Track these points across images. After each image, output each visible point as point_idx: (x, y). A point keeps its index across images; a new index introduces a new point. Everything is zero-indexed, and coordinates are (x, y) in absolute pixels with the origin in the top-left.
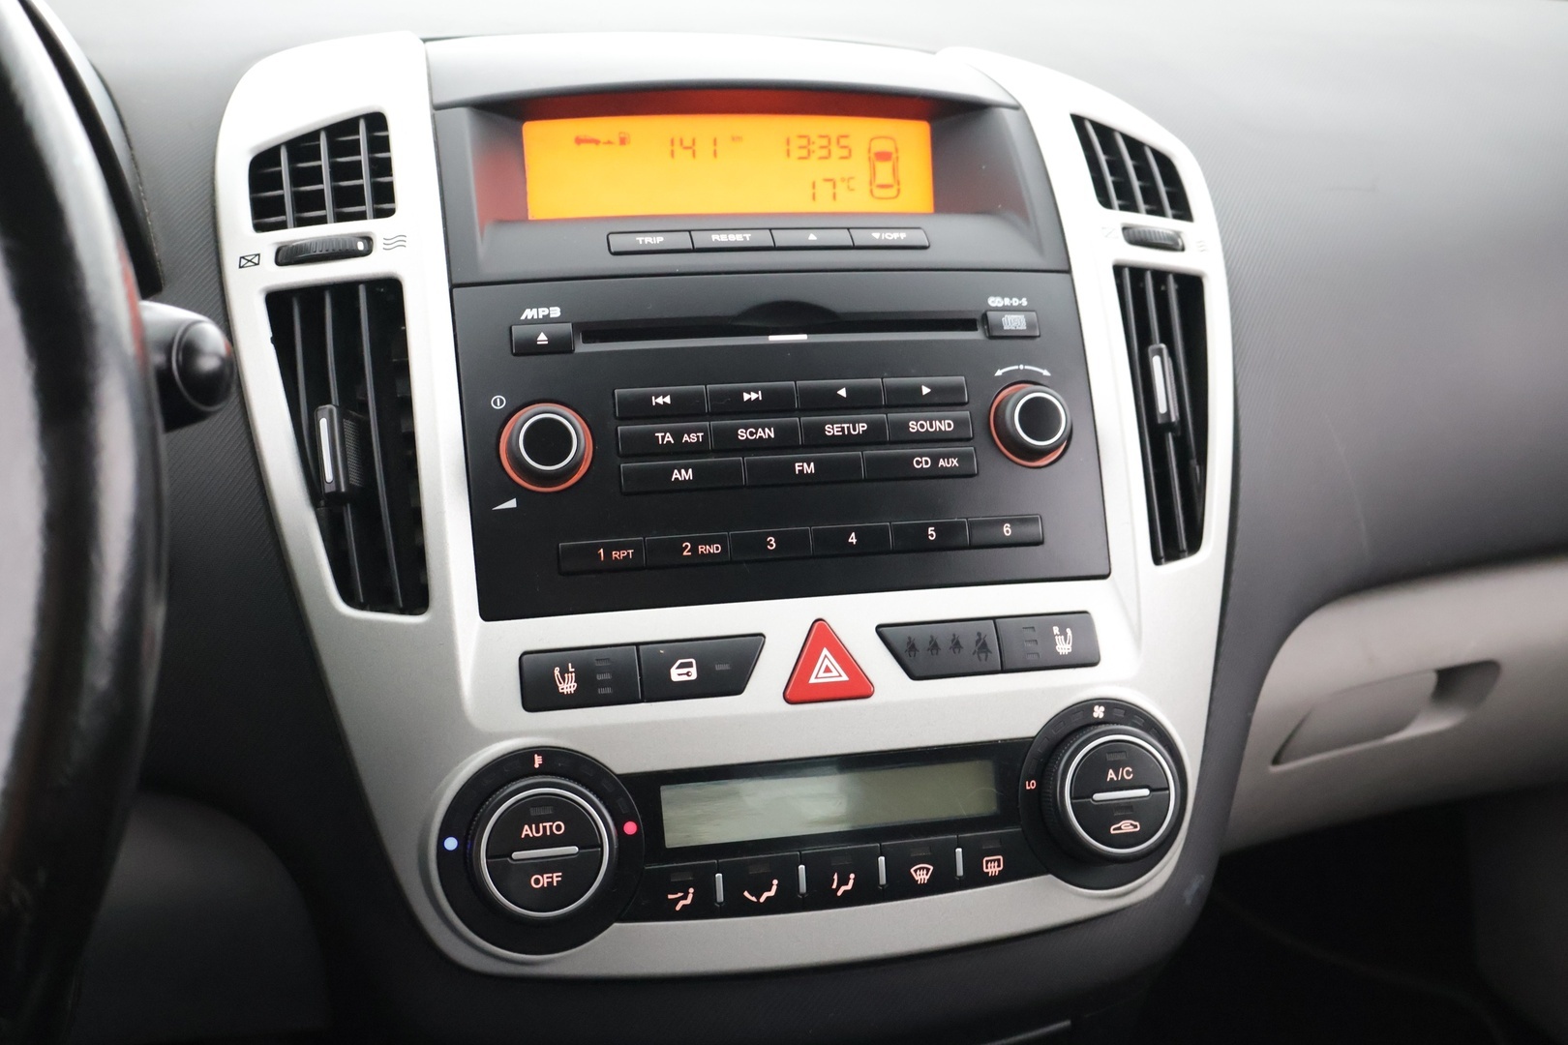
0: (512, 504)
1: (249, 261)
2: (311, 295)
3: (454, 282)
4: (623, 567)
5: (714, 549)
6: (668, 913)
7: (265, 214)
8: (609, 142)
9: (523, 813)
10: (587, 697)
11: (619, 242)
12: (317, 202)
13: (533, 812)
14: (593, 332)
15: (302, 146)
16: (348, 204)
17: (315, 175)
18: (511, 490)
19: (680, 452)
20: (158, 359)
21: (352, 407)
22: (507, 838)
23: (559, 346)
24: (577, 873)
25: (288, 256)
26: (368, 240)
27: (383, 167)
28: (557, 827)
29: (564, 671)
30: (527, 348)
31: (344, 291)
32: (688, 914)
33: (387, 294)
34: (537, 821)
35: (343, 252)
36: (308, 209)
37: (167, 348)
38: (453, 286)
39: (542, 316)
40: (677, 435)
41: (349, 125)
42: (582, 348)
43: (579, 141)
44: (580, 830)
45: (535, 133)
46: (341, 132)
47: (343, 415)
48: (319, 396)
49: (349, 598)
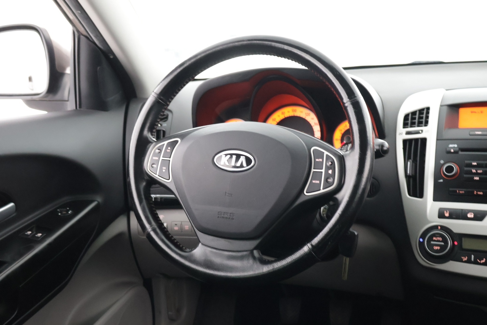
0: (441, 181)
1: (401, 134)
2: (410, 140)
3: (438, 139)
4: (462, 195)
5: (481, 193)
6: (461, 261)
7: (405, 125)
8: (478, 112)
9: (434, 235)
10: (450, 217)
11: (472, 133)
12: (414, 123)
13: (436, 235)
14: (463, 150)
15: (414, 113)
16: (420, 124)
17: (415, 119)
18: (441, 178)
19: (477, 174)
20: (377, 148)
21: (415, 161)
22: (430, 239)
23: (456, 152)
24: (443, 248)
25: (408, 133)
26: (422, 131)
27: (427, 117)
28: (440, 239)
29: (447, 212)
30: (449, 152)
31: (416, 140)
32: (465, 262)
33: (424, 141)
34: (436, 237)
35: (418, 133)
36: (413, 124)
37: (379, 146)
38: (437, 140)
39: (453, 146)
40: (476, 171)
41: (423, 109)
42: (460, 153)
43: (472, 112)
44: (445, 240)
45: (462, 111)
46: (421, 111)
47: (413, 162)
48: (409, 158)
49: (410, 195)
